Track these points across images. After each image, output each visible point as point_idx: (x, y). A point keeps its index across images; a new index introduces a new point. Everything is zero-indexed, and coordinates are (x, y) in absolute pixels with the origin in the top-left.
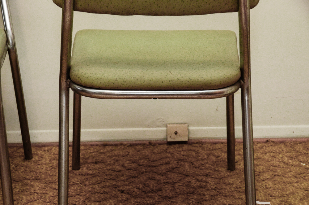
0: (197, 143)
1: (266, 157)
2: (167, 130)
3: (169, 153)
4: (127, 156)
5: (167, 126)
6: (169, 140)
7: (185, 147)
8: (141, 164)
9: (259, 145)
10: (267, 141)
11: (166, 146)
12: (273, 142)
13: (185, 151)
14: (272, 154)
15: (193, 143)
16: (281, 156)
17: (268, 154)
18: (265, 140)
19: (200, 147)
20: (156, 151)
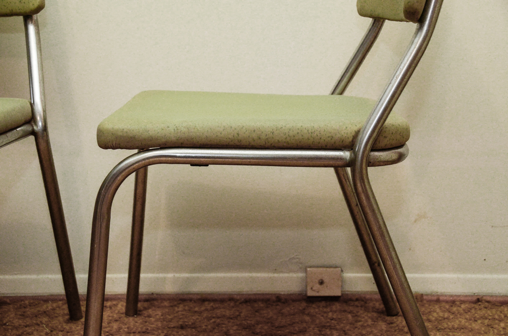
0: (357, 300)
1: (476, 326)
2: (306, 277)
3: (308, 315)
4: (236, 317)
5: (306, 271)
6: (310, 293)
7: (337, 306)
8: (258, 330)
9: (463, 306)
10: (478, 300)
11: (304, 304)
12: (488, 302)
13: (335, 312)
14: (486, 322)
15: (351, 300)
16: (502, 325)
17: (479, 322)
18: (475, 299)
19: (361, 306)
20: (286, 310)
